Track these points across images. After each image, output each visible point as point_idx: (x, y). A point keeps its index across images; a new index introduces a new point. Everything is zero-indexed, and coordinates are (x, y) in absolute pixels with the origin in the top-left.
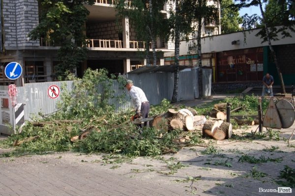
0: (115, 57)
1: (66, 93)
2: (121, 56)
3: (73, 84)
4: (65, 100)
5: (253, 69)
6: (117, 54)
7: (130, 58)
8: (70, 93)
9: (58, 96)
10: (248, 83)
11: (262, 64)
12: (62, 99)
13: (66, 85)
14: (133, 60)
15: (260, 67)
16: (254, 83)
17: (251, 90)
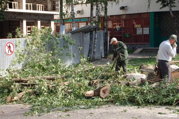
0: (13, 18)
1: (20, 50)
2: (18, 17)
3: (26, 41)
4: (18, 57)
5: (139, 32)
6: (15, 15)
7: (26, 19)
8: (23, 50)
9: (13, 52)
10: (134, 45)
11: (148, 28)
12: (16, 55)
13: (20, 42)
14: (29, 21)
15: (146, 31)
16: (140, 45)
17: (141, 51)
